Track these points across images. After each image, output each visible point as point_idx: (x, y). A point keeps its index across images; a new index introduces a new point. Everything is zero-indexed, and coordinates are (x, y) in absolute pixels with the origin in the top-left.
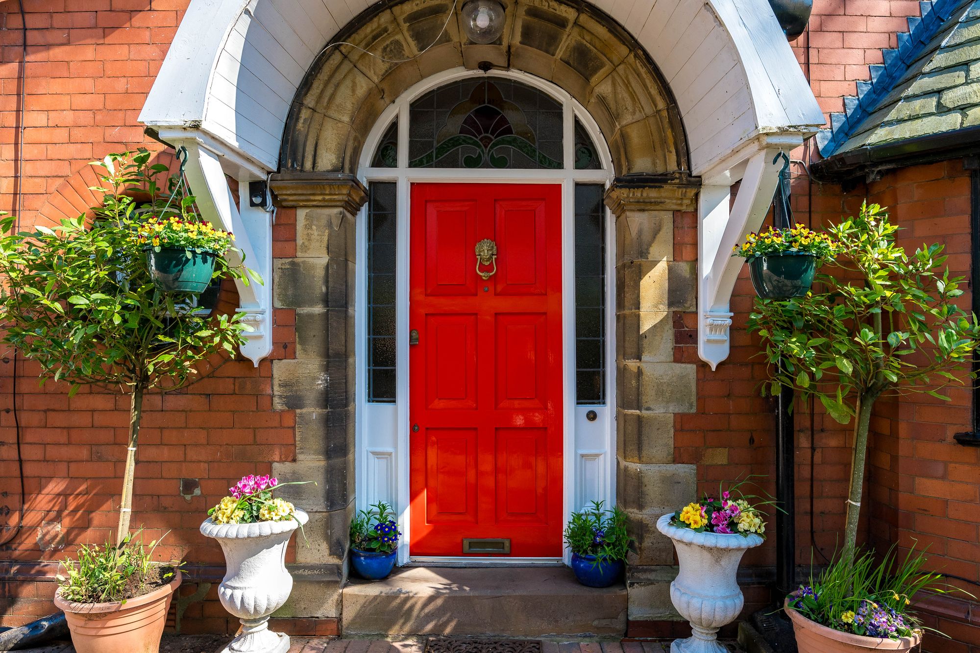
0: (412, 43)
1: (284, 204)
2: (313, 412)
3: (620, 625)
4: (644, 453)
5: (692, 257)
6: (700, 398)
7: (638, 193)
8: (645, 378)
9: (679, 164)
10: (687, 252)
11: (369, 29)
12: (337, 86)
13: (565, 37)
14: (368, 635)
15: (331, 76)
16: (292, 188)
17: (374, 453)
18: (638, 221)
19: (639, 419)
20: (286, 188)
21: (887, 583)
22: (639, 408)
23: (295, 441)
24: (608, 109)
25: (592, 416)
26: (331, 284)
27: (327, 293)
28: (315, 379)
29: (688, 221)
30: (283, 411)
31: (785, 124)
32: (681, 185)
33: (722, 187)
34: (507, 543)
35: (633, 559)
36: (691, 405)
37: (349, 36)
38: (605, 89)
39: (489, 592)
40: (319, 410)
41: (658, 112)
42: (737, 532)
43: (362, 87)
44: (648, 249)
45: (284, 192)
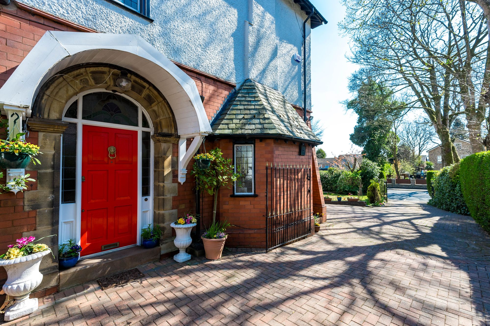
0: (93, 81)
1: (33, 130)
2: (46, 210)
3: (158, 257)
4: (165, 208)
5: (177, 156)
6: (179, 192)
7: (165, 138)
8: (165, 188)
9: (175, 132)
10: (176, 154)
11: (76, 72)
12: (60, 89)
13: (144, 91)
14: (71, 287)
15: (58, 85)
16: (39, 125)
17: (64, 222)
18: (164, 146)
19: (163, 199)
20: (35, 124)
21: (221, 228)
22: (163, 196)
23: (36, 222)
24: (156, 114)
25: (146, 200)
26: (55, 161)
27: (54, 165)
28: (47, 197)
29: (176, 146)
30: (29, 211)
31: (205, 131)
32: (175, 137)
33: (185, 138)
34: (118, 244)
35: (162, 238)
36: (176, 194)
37: (68, 73)
38: (156, 108)
39: (119, 258)
40: (49, 209)
41: (170, 117)
42: (192, 223)
43: (71, 91)
44: (166, 153)
45: (34, 126)
